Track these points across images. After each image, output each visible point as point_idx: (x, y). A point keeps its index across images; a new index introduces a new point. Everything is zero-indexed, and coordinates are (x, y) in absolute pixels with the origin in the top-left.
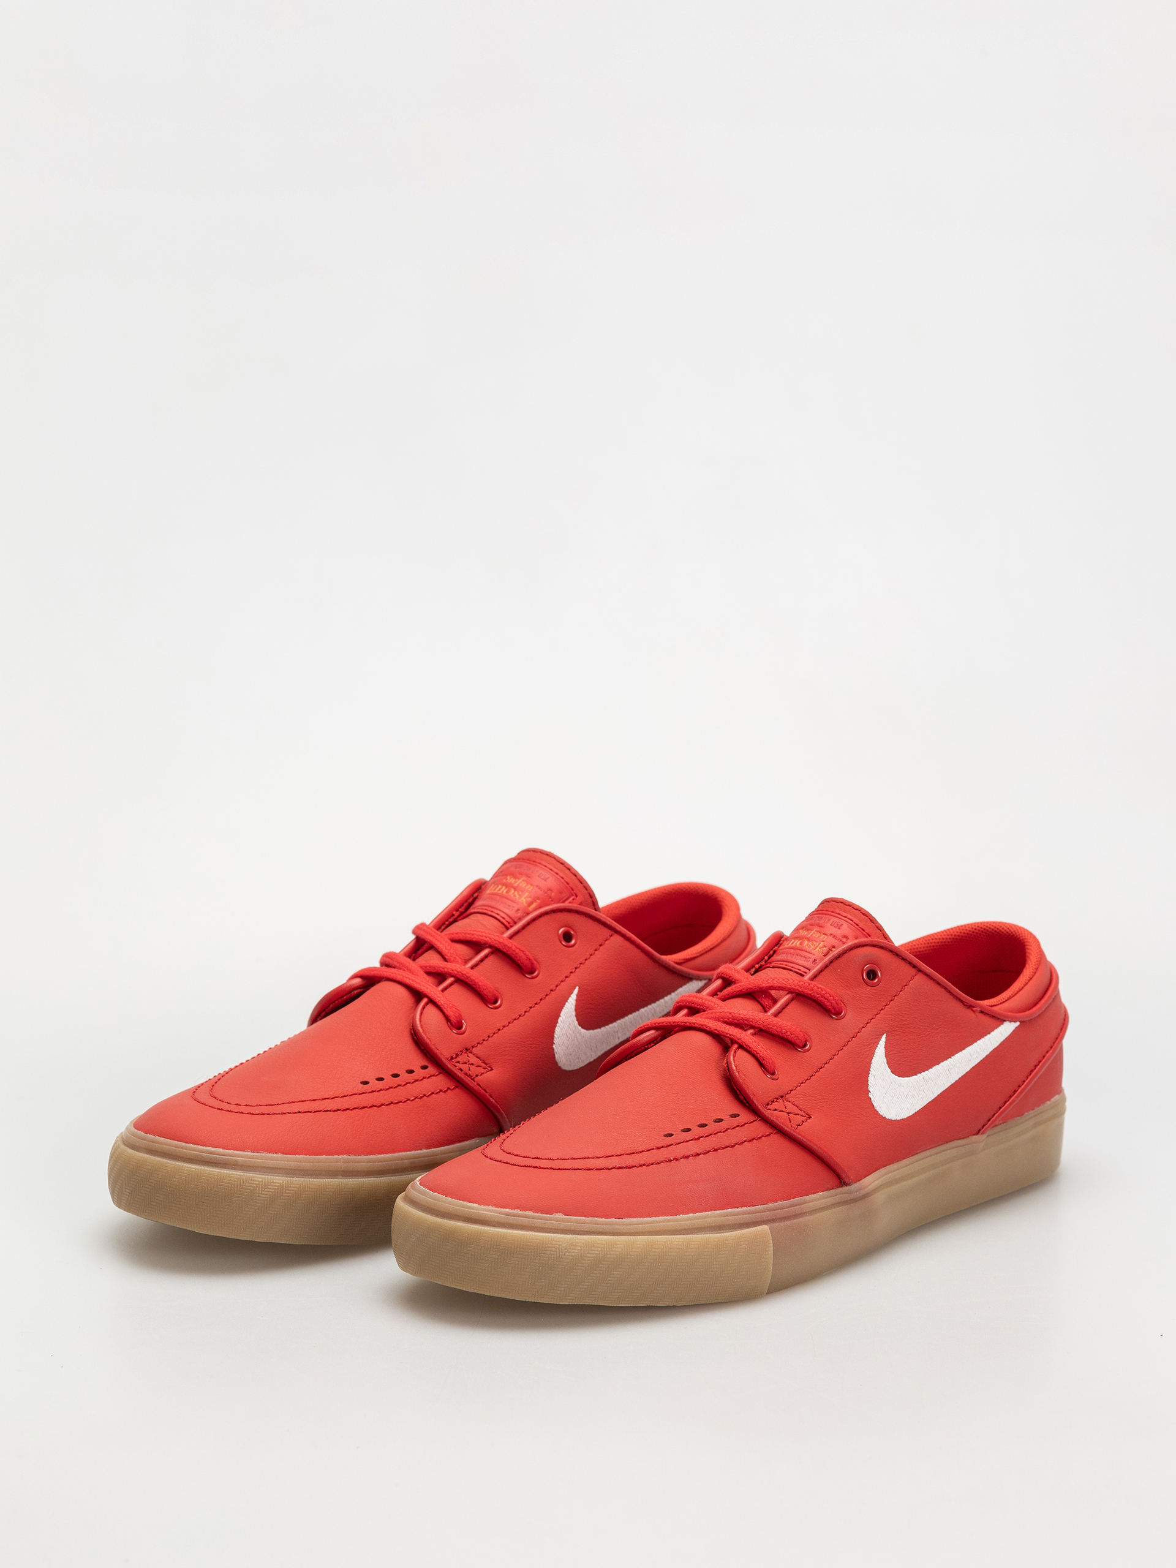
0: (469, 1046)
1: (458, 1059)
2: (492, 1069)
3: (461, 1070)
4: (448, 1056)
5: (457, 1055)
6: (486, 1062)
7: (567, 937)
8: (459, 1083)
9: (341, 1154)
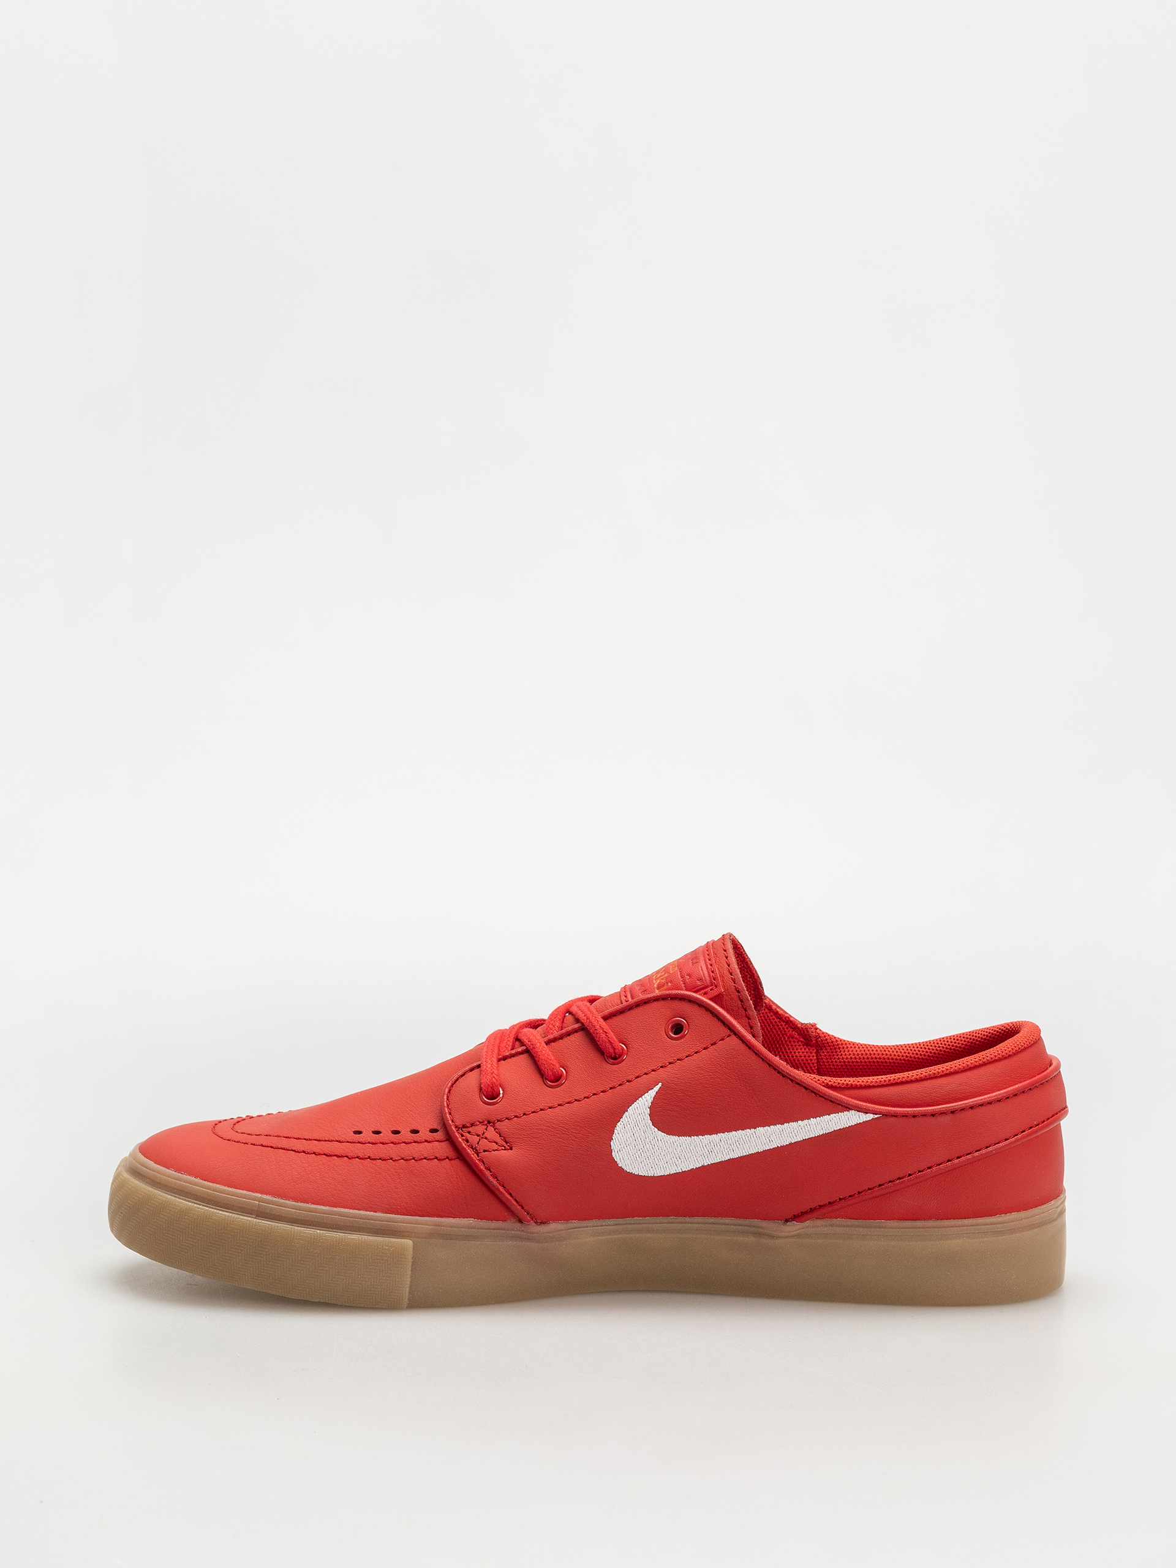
0: (493, 1119)
1: (470, 1129)
2: (511, 1149)
3: (467, 1141)
4: (459, 1123)
5: (472, 1125)
6: (507, 1139)
7: (678, 1029)
8: (460, 1154)
9: (266, 1193)
